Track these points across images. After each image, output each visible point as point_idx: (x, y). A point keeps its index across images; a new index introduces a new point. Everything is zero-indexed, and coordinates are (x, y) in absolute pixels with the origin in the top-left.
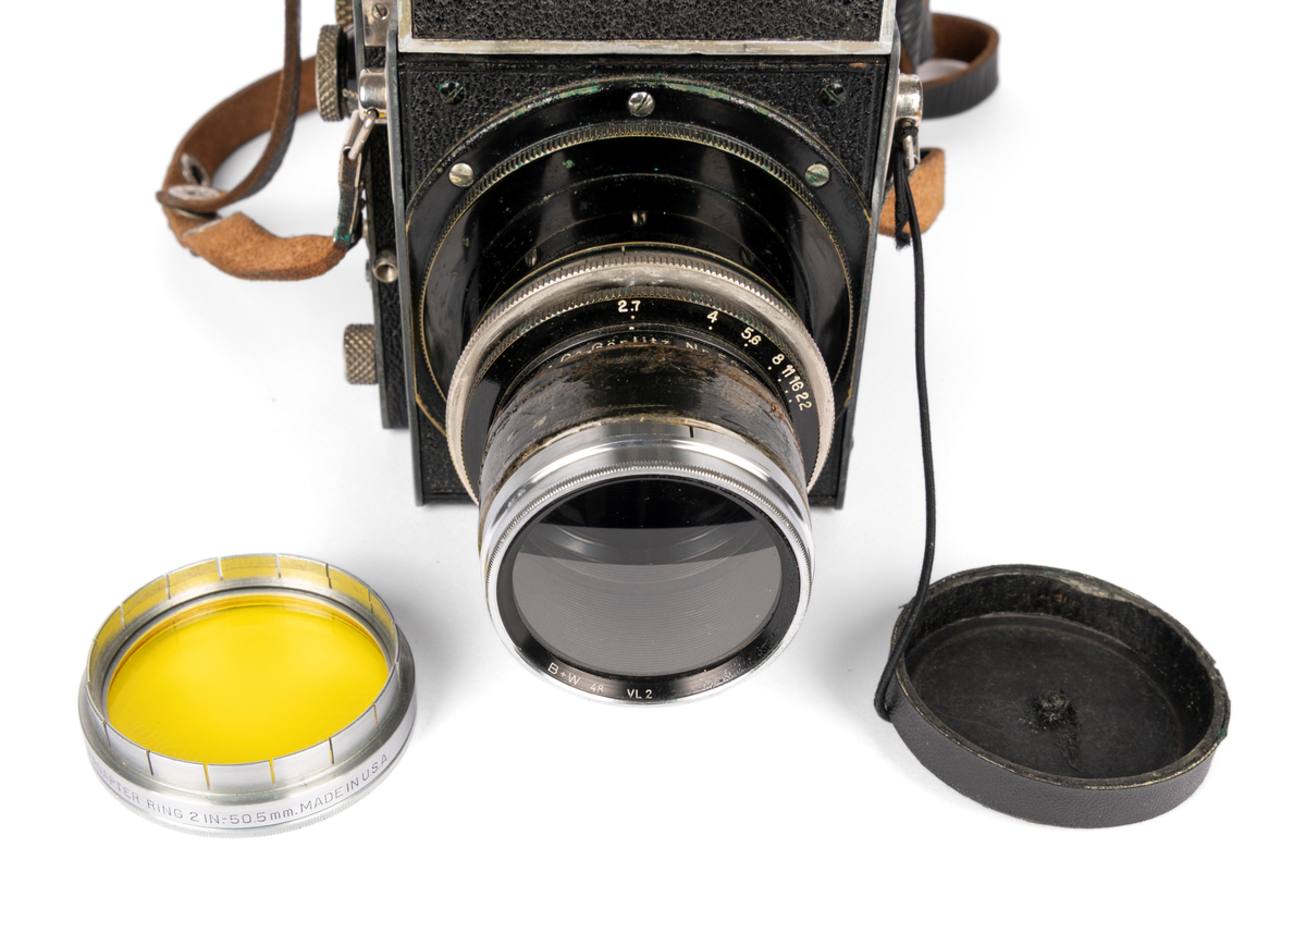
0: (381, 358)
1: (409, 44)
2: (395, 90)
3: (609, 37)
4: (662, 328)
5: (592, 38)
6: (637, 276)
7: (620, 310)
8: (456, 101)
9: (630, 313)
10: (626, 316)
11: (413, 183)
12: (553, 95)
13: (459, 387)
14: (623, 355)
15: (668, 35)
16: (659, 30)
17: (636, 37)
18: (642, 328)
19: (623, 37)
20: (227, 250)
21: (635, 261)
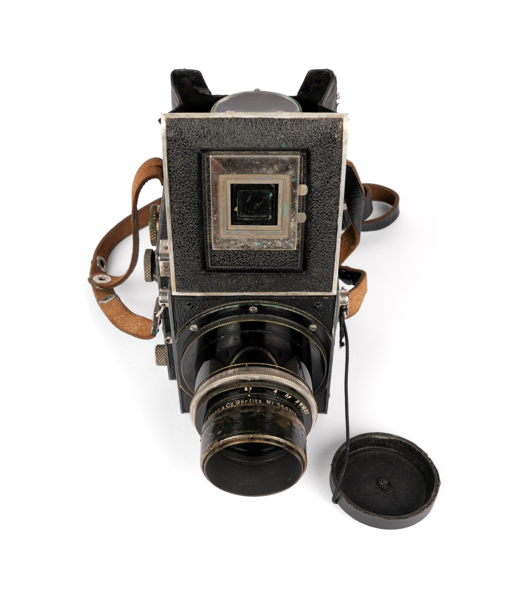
0: (168, 361)
1: (175, 293)
2: (171, 305)
3: (242, 291)
4: (259, 395)
5: (236, 292)
6: (251, 378)
7: (245, 390)
8: (192, 307)
9: (248, 391)
10: (247, 392)
11: (178, 328)
12: (224, 307)
13: (194, 405)
14: (246, 409)
15: (261, 291)
16: (259, 290)
17: (251, 291)
18: (253, 395)
19: (246, 291)
20: (115, 317)
21: (250, 374)
